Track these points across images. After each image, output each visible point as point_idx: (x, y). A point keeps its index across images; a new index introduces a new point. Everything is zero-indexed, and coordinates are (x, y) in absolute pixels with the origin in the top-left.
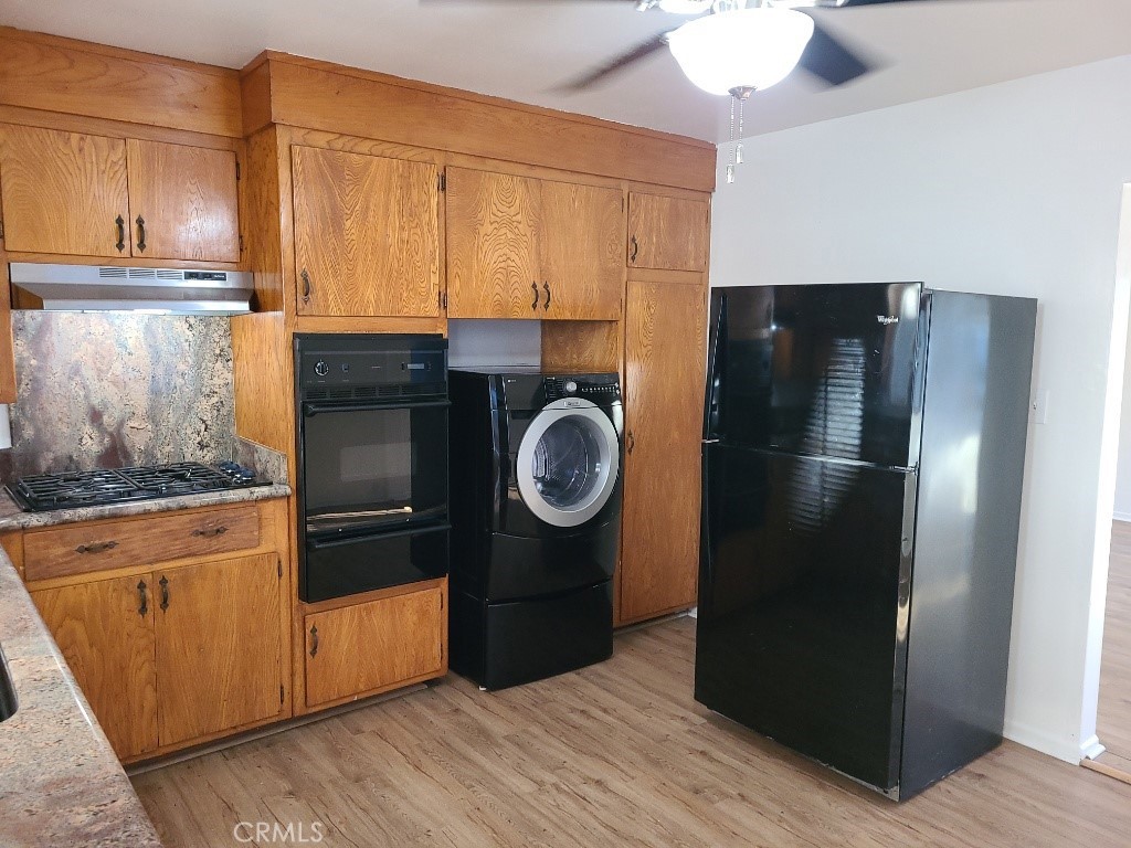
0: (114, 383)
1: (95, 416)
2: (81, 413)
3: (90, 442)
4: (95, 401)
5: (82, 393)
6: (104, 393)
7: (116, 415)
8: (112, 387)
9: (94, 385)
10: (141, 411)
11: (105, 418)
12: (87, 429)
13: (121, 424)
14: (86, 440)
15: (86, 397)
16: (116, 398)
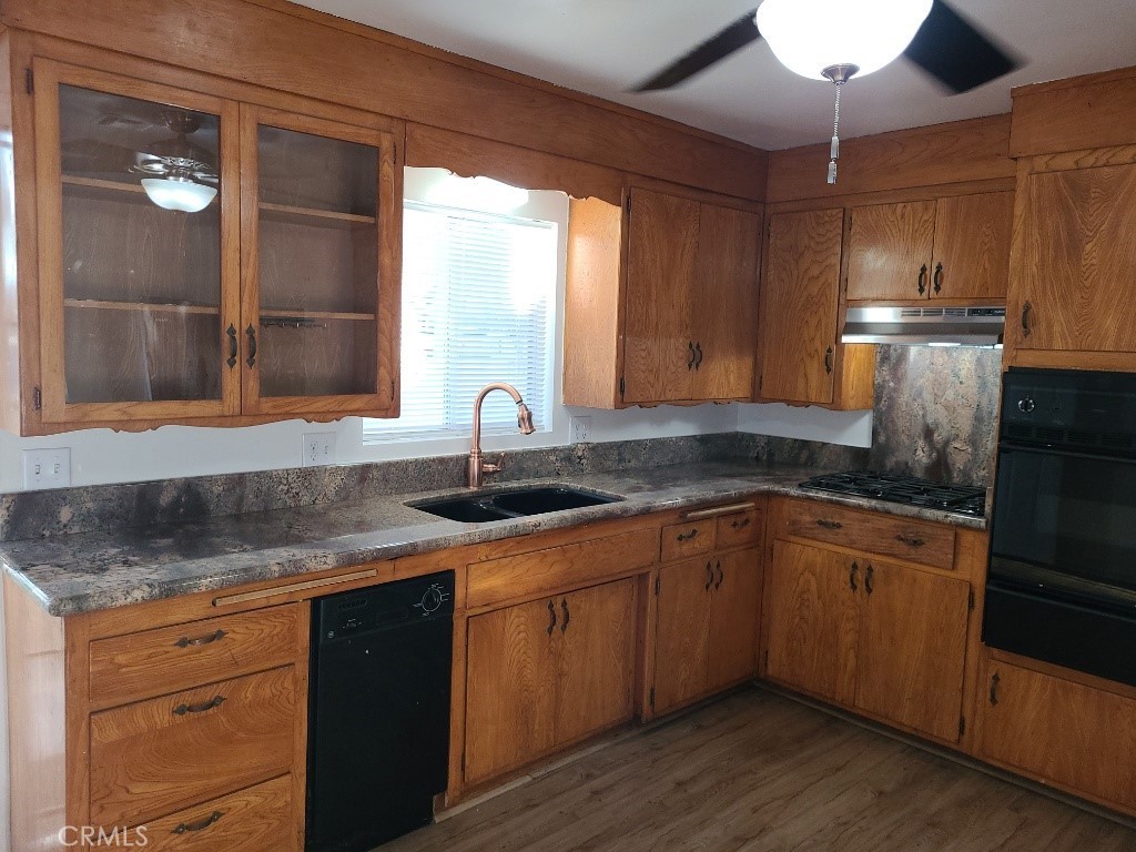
0: (946, 407)
1: (928, 433)
2: (918, 429)
3: (922, 454)
4: (930, 421)
5: (921, 413)
6: (937, 414)
7: (944, 434)
8: (943, 410)
9: (931, 407)
10: (963, 435)
11: (936, 435)
12: (921, 443)
13: (947, 443)
14: (919, 452)
15: (924, 416)
16: (946, 421)
